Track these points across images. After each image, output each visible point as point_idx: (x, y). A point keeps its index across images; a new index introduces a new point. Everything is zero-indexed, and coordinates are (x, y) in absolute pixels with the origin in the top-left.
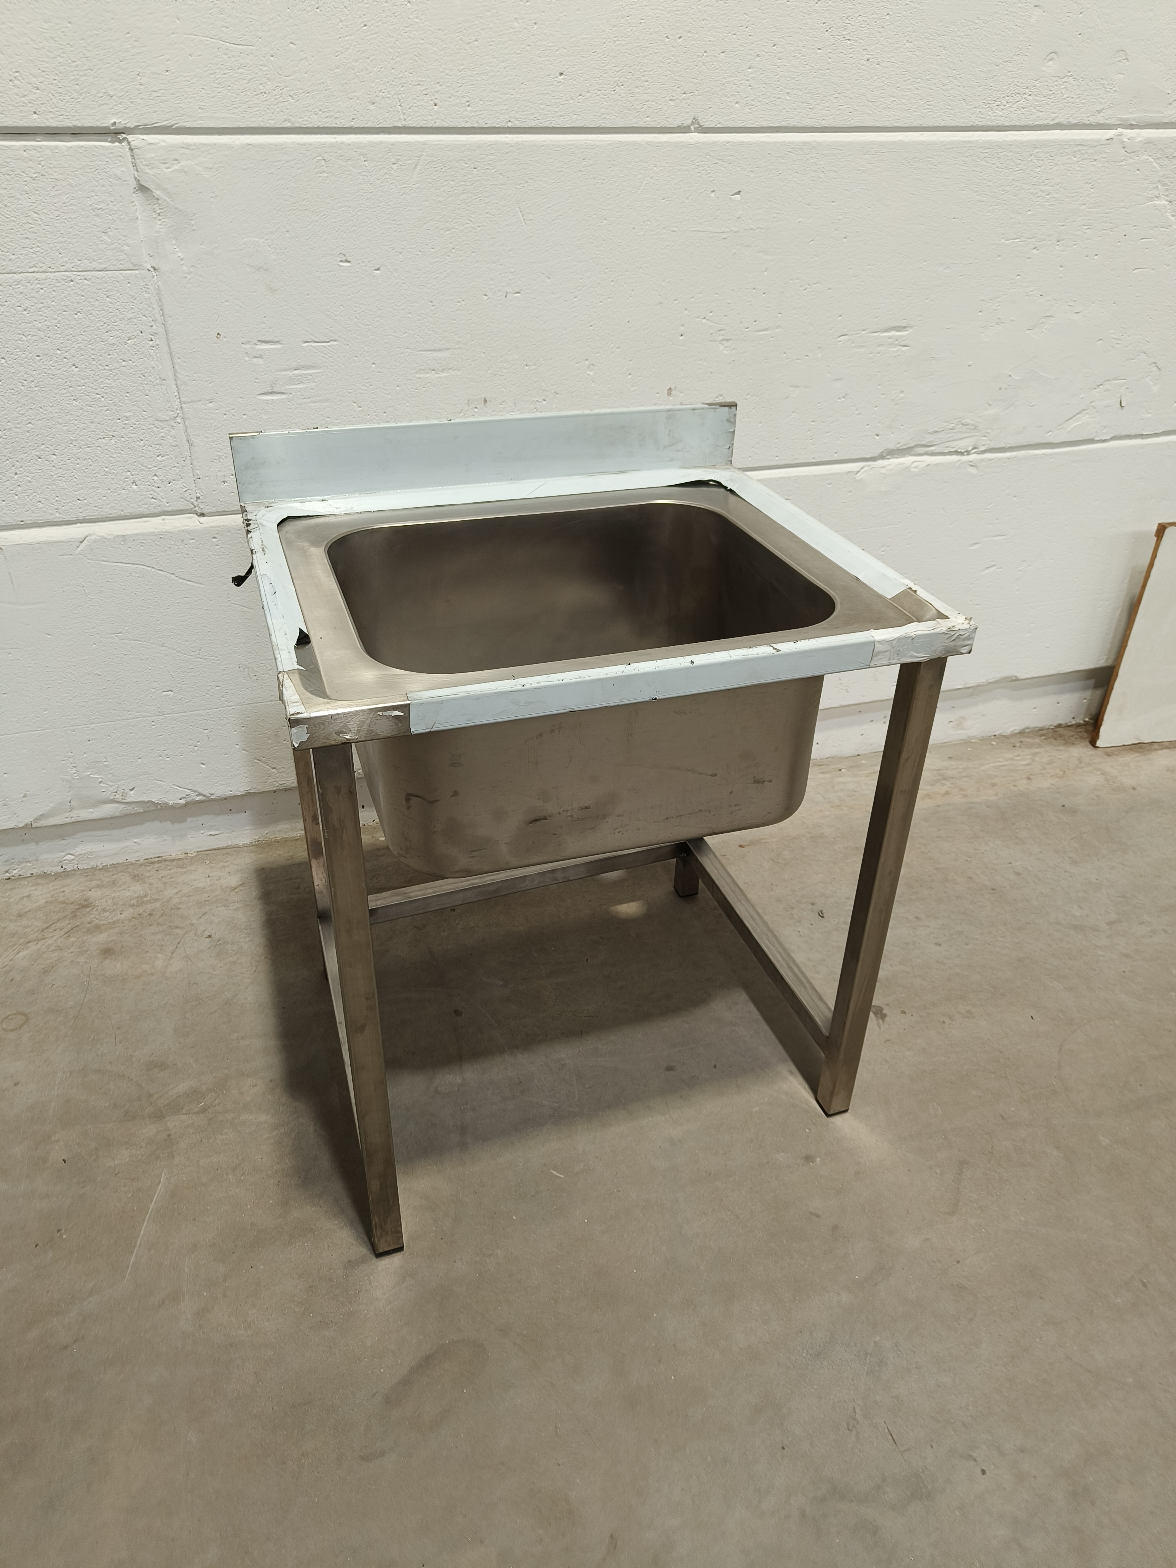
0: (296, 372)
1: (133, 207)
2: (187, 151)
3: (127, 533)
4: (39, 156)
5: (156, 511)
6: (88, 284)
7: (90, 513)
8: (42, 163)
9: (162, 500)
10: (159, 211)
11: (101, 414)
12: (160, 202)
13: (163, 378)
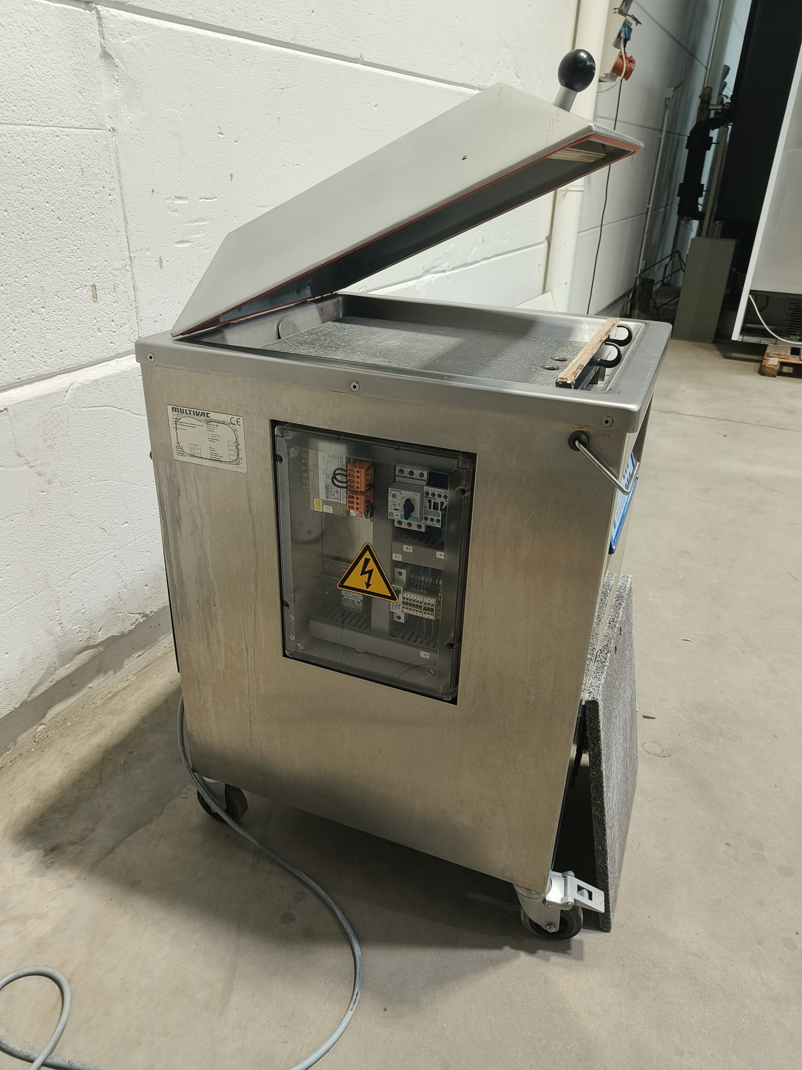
0: (196, 224)
1: (99, 71)
2: (135, 27)
3: (98, 377)
4: (35, 11)
5: (113, 354)
6: (69, 140)
7: (69, 363)
8: (38, 19)
9: (117, 344)
10: (117, 78)
11: (77, 265)
12: (118, 69)
13: (118, 230)
